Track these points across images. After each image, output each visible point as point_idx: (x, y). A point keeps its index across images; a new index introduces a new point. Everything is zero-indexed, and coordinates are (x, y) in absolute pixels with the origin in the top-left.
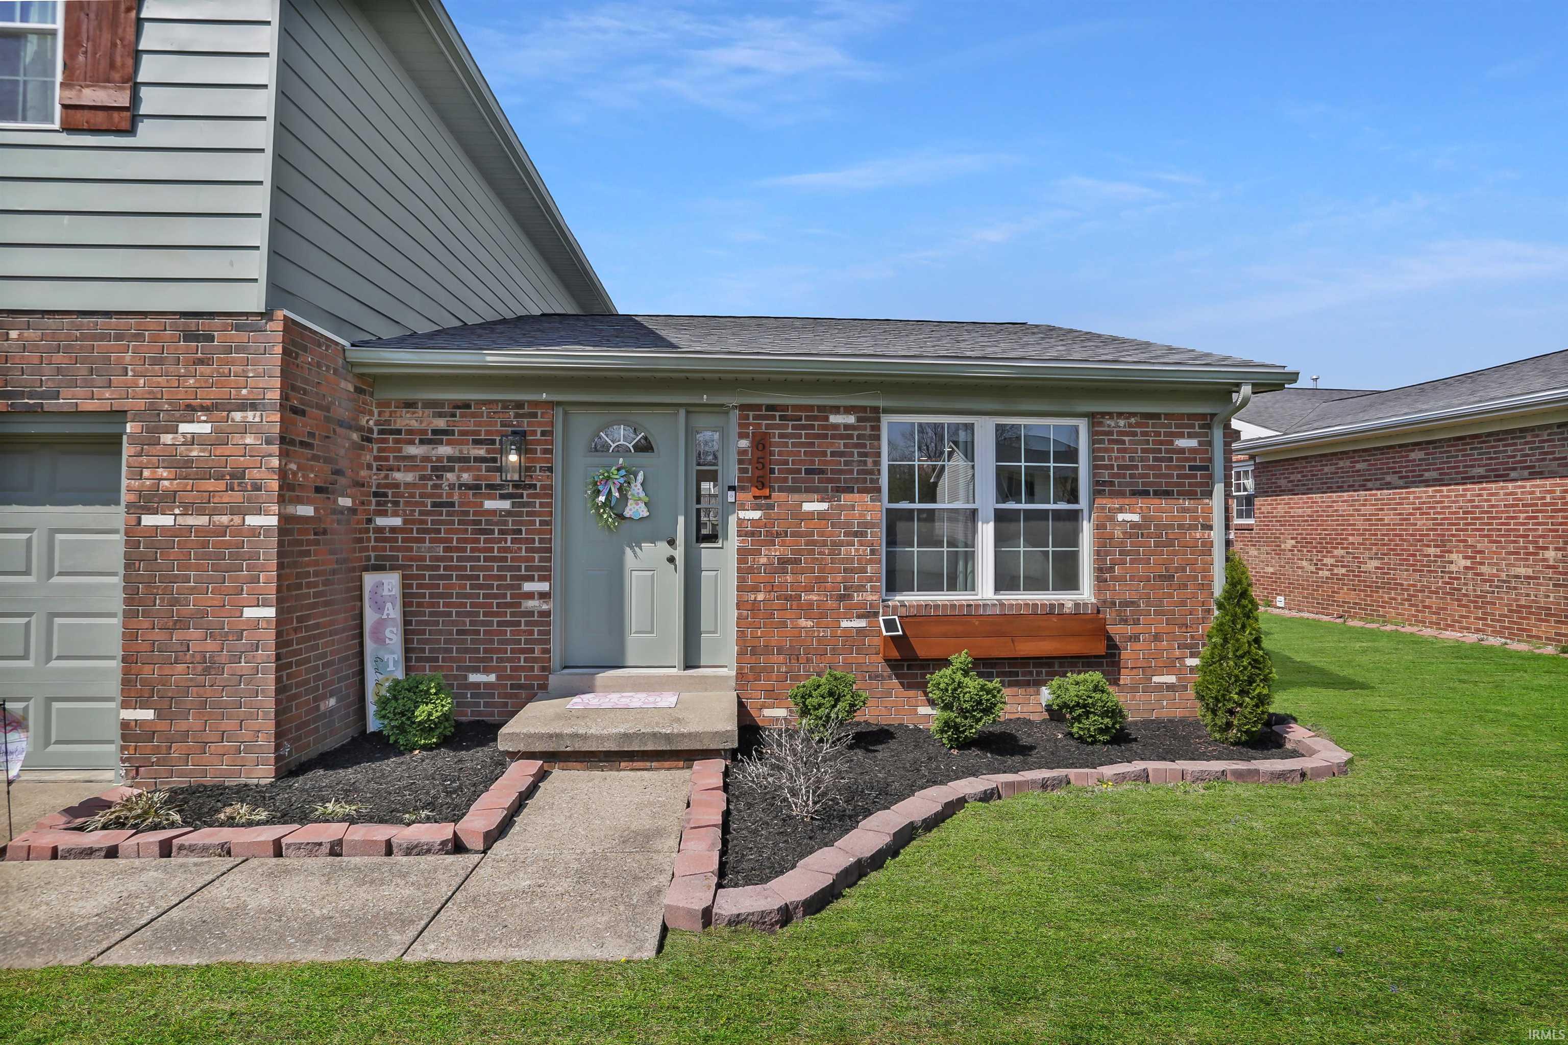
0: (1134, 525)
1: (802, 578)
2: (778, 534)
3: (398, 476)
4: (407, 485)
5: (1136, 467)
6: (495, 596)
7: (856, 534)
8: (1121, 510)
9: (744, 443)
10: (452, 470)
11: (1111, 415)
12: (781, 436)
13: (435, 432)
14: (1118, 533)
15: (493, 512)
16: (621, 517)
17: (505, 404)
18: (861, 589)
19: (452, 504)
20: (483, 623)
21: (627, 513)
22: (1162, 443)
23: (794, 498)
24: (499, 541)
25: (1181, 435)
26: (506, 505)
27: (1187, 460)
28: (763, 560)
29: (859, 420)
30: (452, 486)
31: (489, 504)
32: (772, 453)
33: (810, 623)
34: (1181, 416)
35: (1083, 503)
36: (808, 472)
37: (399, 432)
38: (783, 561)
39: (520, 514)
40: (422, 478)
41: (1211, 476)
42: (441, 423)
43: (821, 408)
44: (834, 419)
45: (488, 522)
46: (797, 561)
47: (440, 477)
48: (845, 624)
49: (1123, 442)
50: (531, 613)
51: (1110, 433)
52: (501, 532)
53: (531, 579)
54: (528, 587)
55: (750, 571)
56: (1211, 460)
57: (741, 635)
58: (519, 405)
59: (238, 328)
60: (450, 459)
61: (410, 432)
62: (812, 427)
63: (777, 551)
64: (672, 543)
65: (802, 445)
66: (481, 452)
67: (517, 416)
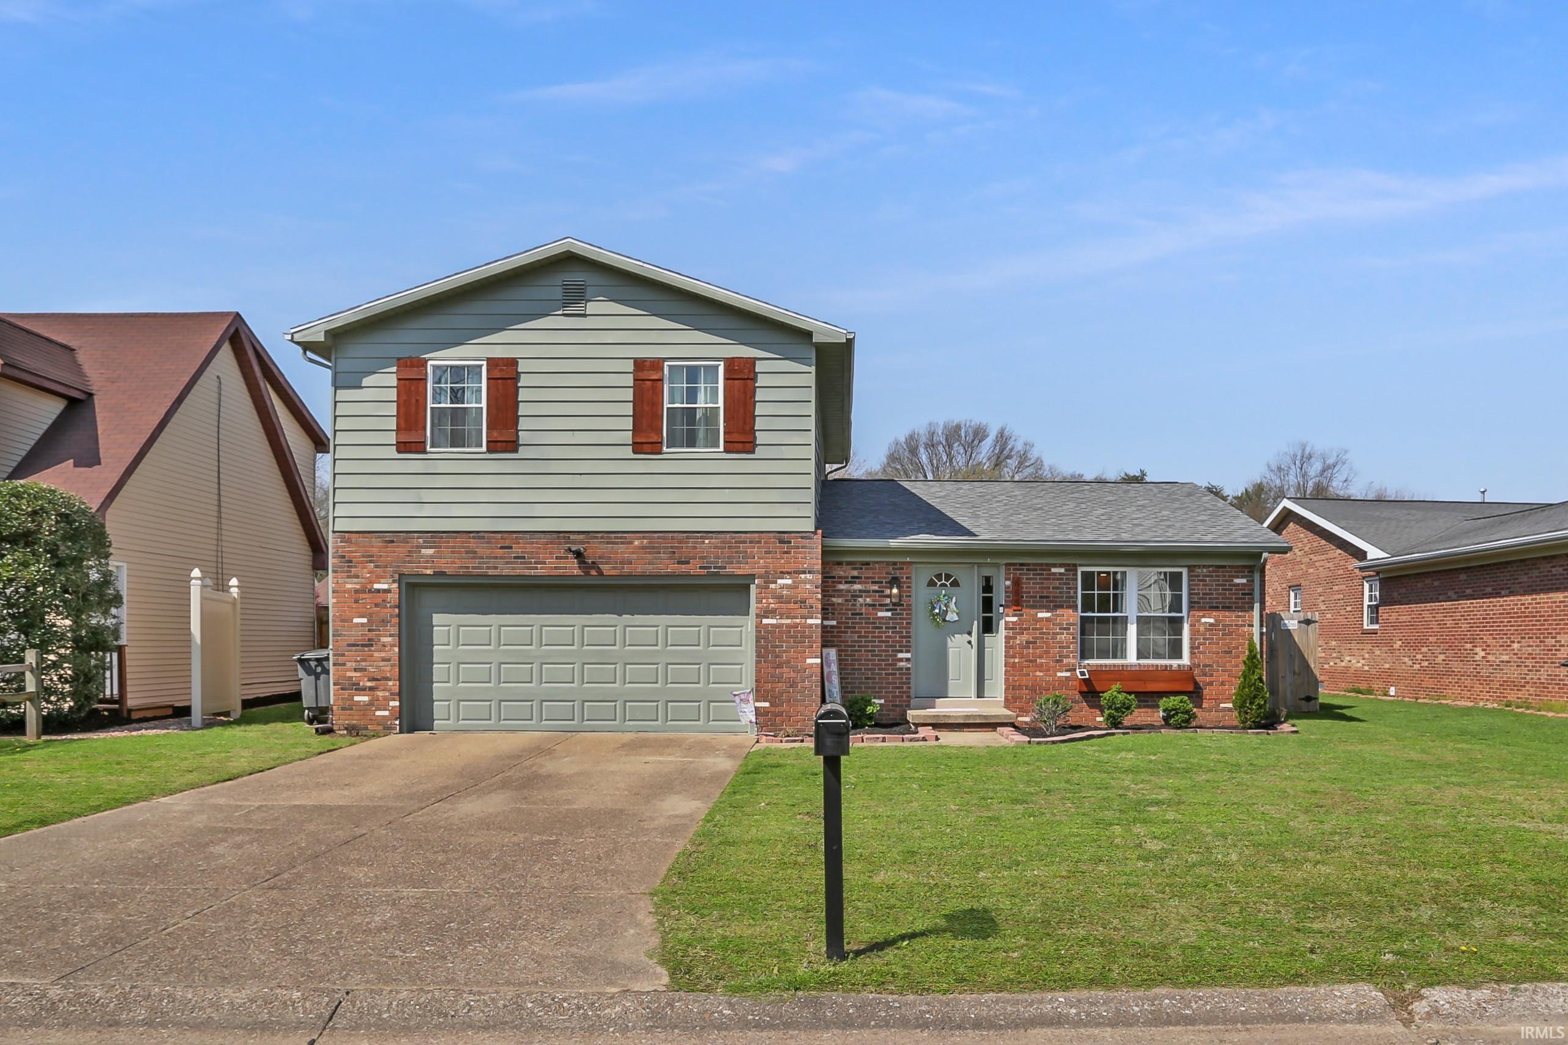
0: (1211, 625)
1: (1038, 651)
2: (1026, 629)
3: (834, 600)
4: (838, 604)
5: (1212, 594)
6: (883, 660)
7: (1065, 629)
8: (1204, 617)
9: (1008, 583)
10: (861, 596)
11: (1199, 566)
12: (1027, 579)
13: (853, 577)
14: (1202, 628)
15: (882, 618)
16: (944, 620)
17: (888, 563)
18: (1068, 657)
19: (862, 614)
20: (878, 674)
21: (947, 619)
22: (1226, 581)
23: (1032, 611)
24: (886, 632)
25: (1238, 577)
26: (889, 614)
27: (1241, 590)
28: (1018, 642)
29: (1066, 570)
30: (861, 605)
31: (880, 614)
32: (1022, 588)
33: (1041, 674)
34: (1238, 567)
35: (1184, 613)
36: (1040, 597)
37: (834, 577)
38: (1028, 642)
39: (896, 619)
40: (846, 601)
41: (1253, 598)
42: (855, 573)
43: (1047, 565)
44: (1054, 570)
45: (880, 623)
46: (1035, 643)
47: (855, 600)
48: (1059, 674)
49: (1206, 581)
50: (901, 669)
51: (1199, 576)
52: (886, 628)
53: (901, 651)
54: (900, 655)
55: (1012, 647)
56: (1253, 590)
57: (1007, 680)
58: (895, 563)
59: (802, 538)
60: (860, 591)
61: (840, 577)
62: (1043, 574)
63: (1025, 637)
64: (970, 634)
65: (1038, 583)
66: (876, 588)
67: (893, 569)
